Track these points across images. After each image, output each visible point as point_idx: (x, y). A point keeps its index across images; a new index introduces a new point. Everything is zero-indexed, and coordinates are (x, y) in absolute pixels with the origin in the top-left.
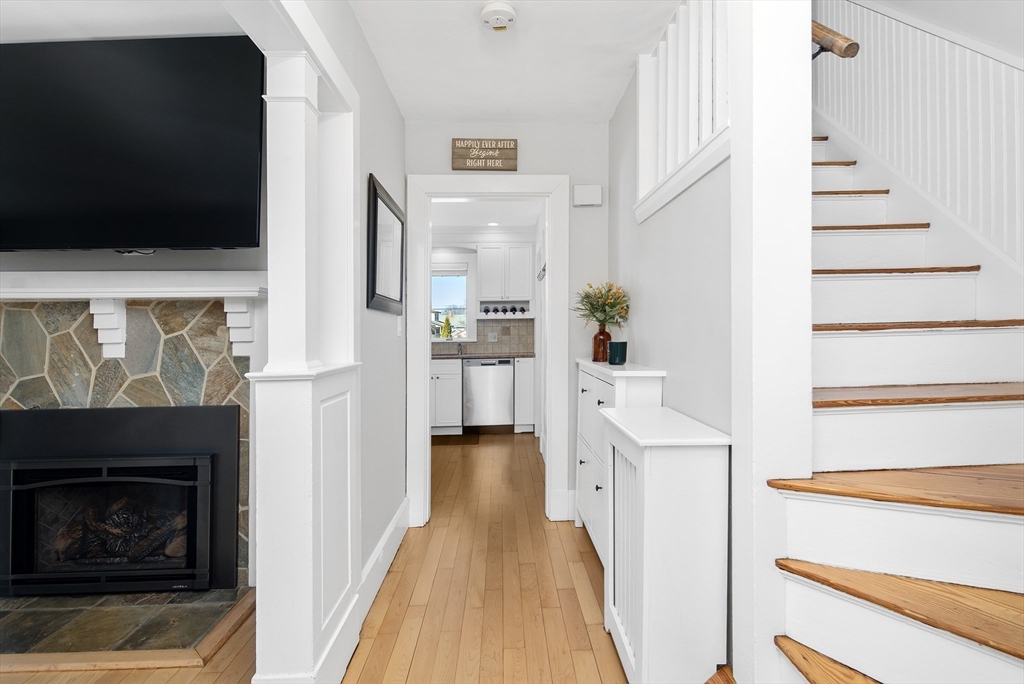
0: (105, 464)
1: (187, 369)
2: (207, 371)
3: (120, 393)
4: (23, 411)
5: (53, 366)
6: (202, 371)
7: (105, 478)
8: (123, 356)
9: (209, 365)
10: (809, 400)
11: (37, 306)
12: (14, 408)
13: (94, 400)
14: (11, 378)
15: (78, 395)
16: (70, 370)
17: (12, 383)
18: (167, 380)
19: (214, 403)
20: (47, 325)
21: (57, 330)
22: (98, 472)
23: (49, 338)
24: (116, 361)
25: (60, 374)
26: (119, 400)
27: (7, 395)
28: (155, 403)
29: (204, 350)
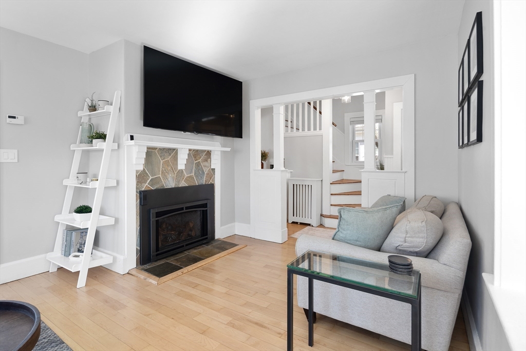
0: (184, 206)
1: (201, 173)
2: (205, 173)
3: (183, 181)
4: (152, 190)
5: (162, 173)
6: (204, 173)
7: (185, 211)
8: (184, 168)
9: (206, 171)
10: (332, 172)
11: (157, 149)
12: (149, 189)
13: (176, 184)
14: (148, 177)
15: (170, 183)
16: (168, 173)
17: (148, 179)
18: (196, 176)
19: (207, 183)
20: (161, 156)
21: (164, 159)
22: (182, 209)
23: (162, 161)
24: (182, 170)
25: (165, 175)
26: (183, 184)
27: (147, 184)
28: (192, 184)
29: (205, 166)
